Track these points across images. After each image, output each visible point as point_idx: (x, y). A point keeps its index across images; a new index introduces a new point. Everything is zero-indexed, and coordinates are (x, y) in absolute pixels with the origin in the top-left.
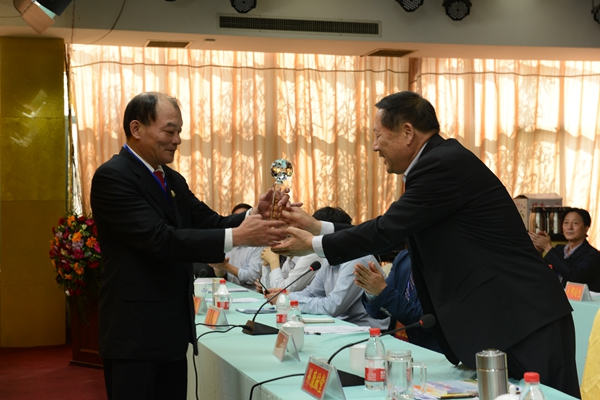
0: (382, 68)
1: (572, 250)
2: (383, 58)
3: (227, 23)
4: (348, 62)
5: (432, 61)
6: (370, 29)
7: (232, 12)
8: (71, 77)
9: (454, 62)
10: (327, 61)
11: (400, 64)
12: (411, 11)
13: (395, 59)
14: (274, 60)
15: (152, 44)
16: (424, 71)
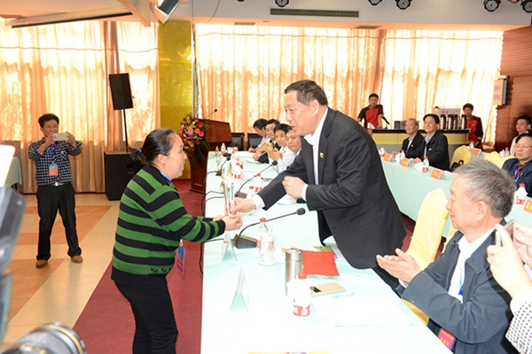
0: (364, 35)
1: (430, 138)
2: (364, 30)
3: (274, 12)
4: (344, 32)
5: (392, 31)
6: (355, 14)
7: (276, 7)
8: (197, 41)
9: (405, 31)
10: (333, 31)
11: (374, 33)
12: (375, 4)
13: (371, 30)
14: (303, 31)
15: (236, 24)
16: (387, 36)
